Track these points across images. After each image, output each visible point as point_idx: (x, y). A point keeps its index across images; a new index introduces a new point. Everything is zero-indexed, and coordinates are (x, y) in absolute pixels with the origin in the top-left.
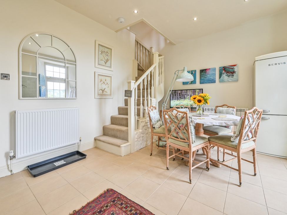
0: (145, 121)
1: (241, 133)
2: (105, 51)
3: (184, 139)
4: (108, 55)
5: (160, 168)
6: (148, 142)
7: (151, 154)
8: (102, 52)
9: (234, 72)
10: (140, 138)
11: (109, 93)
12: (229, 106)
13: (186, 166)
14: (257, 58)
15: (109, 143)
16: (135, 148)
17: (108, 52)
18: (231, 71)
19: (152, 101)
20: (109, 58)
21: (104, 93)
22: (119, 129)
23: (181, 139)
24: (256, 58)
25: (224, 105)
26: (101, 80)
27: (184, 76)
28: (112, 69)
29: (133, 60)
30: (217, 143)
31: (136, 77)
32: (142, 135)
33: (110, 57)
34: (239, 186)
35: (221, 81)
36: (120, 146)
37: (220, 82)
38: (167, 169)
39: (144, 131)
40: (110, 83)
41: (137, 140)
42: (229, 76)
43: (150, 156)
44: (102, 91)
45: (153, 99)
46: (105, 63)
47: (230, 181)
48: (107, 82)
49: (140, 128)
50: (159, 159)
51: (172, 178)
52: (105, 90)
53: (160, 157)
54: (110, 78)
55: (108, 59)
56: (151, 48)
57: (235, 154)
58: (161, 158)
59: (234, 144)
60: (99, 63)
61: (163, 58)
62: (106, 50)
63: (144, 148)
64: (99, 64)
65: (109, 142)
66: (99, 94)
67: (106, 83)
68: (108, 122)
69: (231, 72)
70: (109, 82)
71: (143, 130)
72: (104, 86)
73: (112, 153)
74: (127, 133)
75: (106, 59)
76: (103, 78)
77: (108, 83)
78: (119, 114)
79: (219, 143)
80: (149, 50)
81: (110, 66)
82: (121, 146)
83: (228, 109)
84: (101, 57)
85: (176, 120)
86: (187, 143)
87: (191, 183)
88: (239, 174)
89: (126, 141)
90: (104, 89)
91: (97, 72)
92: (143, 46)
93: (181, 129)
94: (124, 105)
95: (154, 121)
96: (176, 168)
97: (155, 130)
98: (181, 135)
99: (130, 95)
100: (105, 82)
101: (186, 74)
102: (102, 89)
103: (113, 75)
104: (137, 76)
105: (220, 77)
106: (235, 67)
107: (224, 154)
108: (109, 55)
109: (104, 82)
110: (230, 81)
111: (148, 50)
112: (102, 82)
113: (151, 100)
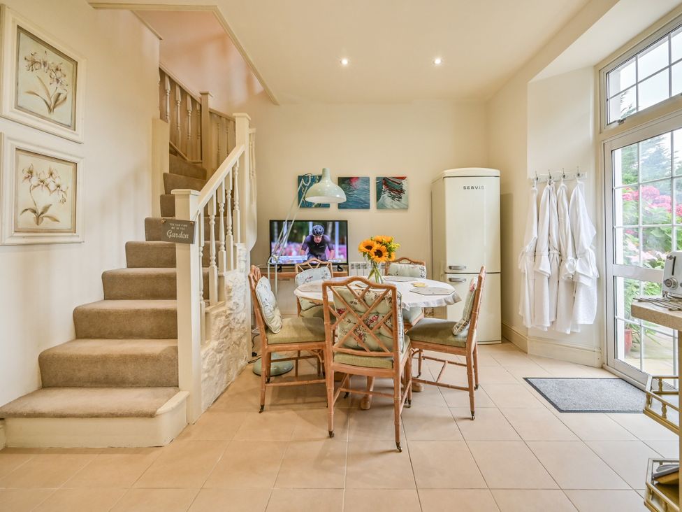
0: (226, 312)
1: (472, 318)
2: (50, 62)
3: (379, 350)
4: (63, 79)
5: (310, 440)
6: (231, 373)
7: (262, 407)
8: (34, 62)
9: (401, 191)
10: (213, 367)
11: (65, 222)
12: (412, 260)
13: (362, 412)
14: (448, 172)
15: (98, 416)
16: (203, 404)
17: (62, 67)
18: (397, 188)
19: (238, 251)
20: (66, 92)
21: (46, 223)
22: (131, 352)
23: (371, 351)
24: (446, 171)
25: (402, 259)
26: (31, 172)
27: (326, 190)
28: (80, 134)
29: (154, 120)
30: (426, 344)
31: (165, 175)
32: (218, 356)
33: (70, 89)
34: (472, 419)
35: (381, 207)
36: (154, 413)
37: (378, 208)
38: (331, 435)
39: (223, 343)
40: (71, 185)
41: (209, 376)
42: (393, 198)
43: (260, 412)
44: (33, 215)
45: (239, 246)
46: (50, 110)
47: (455, 416)
48: (58, 182)
49: (213, 336)
50: (289, 414)
51: (357, 457)
52: (49, 213)
53: (288, 409)
54: (71, 167)
55: (61, 97)
56: (206, 94)
57: (463, 359)
58: (294, 410)
59: (459, 339)
60: (20, 104)
61: (253, 134)
62: (52, 59)
63: (225, 395)
64: (18, 107)
65: (95, 411)
66: (20, 226)
67: (52, 186)
68: (60, 335)
69: (397, 191)
70: (67, 183)
71: (221, 340)
72: (43, 198)
73: (111, 450)
74: (171, 360)
75: (53, 92)
76: (42, 167)
77: (63, 187)
78: (108, 297)
79: (433, 341)
80: (198, 100)
81: (69, 123)
82: (159, 411)
83: (411, 266)
84: (31, 79)
85: (359, 307)
86: (389, 359)
87: (400, 451)
88: (470, 396)
89: (171, 390)
90: (46, 209)
91: (9, 138)
92: (173, 83)
93: (371, 326)
94: (124, 264)
95: (269, 311)
96: (345, 424)
97: (274, 336)
98: (371, 341)
99: (187, 236)
100: (50, 181)
101: (328, 186)
102: (33, 206)
103: (82, 158)
104: (167, 171)
105: (378, 198)
106: (403, 182)
107: (420, 360)
108: (67, 80)
109: (42, 181)
110: (396, 207)
111: (192, 99)
112: (35, 181)
113: (235, 247)
